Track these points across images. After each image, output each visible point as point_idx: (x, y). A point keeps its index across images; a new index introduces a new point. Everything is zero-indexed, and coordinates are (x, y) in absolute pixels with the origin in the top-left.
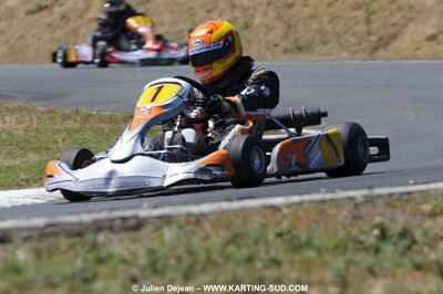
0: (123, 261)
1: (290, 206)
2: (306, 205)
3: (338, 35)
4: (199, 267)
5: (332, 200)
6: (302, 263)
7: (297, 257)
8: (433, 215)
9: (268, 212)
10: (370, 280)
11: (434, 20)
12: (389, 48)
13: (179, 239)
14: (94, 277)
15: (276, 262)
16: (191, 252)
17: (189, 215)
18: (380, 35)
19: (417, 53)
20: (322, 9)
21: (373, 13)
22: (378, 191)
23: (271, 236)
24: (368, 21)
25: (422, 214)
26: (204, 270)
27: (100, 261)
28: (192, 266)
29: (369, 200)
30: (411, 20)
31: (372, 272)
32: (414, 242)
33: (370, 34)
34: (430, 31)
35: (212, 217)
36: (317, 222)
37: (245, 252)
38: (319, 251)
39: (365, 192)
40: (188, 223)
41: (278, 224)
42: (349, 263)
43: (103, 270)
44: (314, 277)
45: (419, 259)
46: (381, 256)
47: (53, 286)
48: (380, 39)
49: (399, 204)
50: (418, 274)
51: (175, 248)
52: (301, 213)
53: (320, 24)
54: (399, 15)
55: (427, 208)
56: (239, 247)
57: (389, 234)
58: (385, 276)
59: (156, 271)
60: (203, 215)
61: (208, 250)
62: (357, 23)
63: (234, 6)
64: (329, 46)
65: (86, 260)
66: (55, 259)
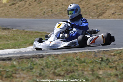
0: (40, 65)
1: (79, 53)
2: (83, 53)
3: (89, 13)
4: (58, 67)
5: (90, 51)
6: (83, 66)
7: (81, 65)
8: (114, 55)
9: (74, 54)
10: (99, 70)
11: (114, 9)
12: (102, 16)
13: (53, 60)
14: (33, 68)
15: (77, 66)
16: (56, 63)
17: (55, 54)
18: (100, 13)
19: (109, 17)
20: (85, 6)
21: (98, 7)
22: (101, 50)
23: (75, 60)
24: (97, 9)
25: (112, 55)
26: (59, 67)
27: (34, 65)
28: (56, 66)
29: (99, 52)
30: (108, 9)
31: (100, 68)
32: (110, 62)
33: (97, 12)
34: (113, 12)
35: (61, 55)
36: (86, 57)
37: (69, 63)
38: (87, 63)
39: (97, 50)
40: (55, 56)
41: (77, 57)
42: (94, 66)
43: (35, 67)
44: (86, 69)
45: (111, 66)
46: (102, 65)
47: (23, 70)
48: (100, 14)
49: (106, 53)
50: (111, 69)
51: (52, 62)
52: (82, 54)
53: (84, 9)
54: (105, 8)
55: (113, 54)
56: (68, 62)
57: (104, 60)
58: (103, 70)
59: (48, 67)
60: (58, 54)
61: (60, 62)
62: (94, 10)
63: (63, 5)
64: (87, 15)
65: (31, 64)
66: (23, 64)
